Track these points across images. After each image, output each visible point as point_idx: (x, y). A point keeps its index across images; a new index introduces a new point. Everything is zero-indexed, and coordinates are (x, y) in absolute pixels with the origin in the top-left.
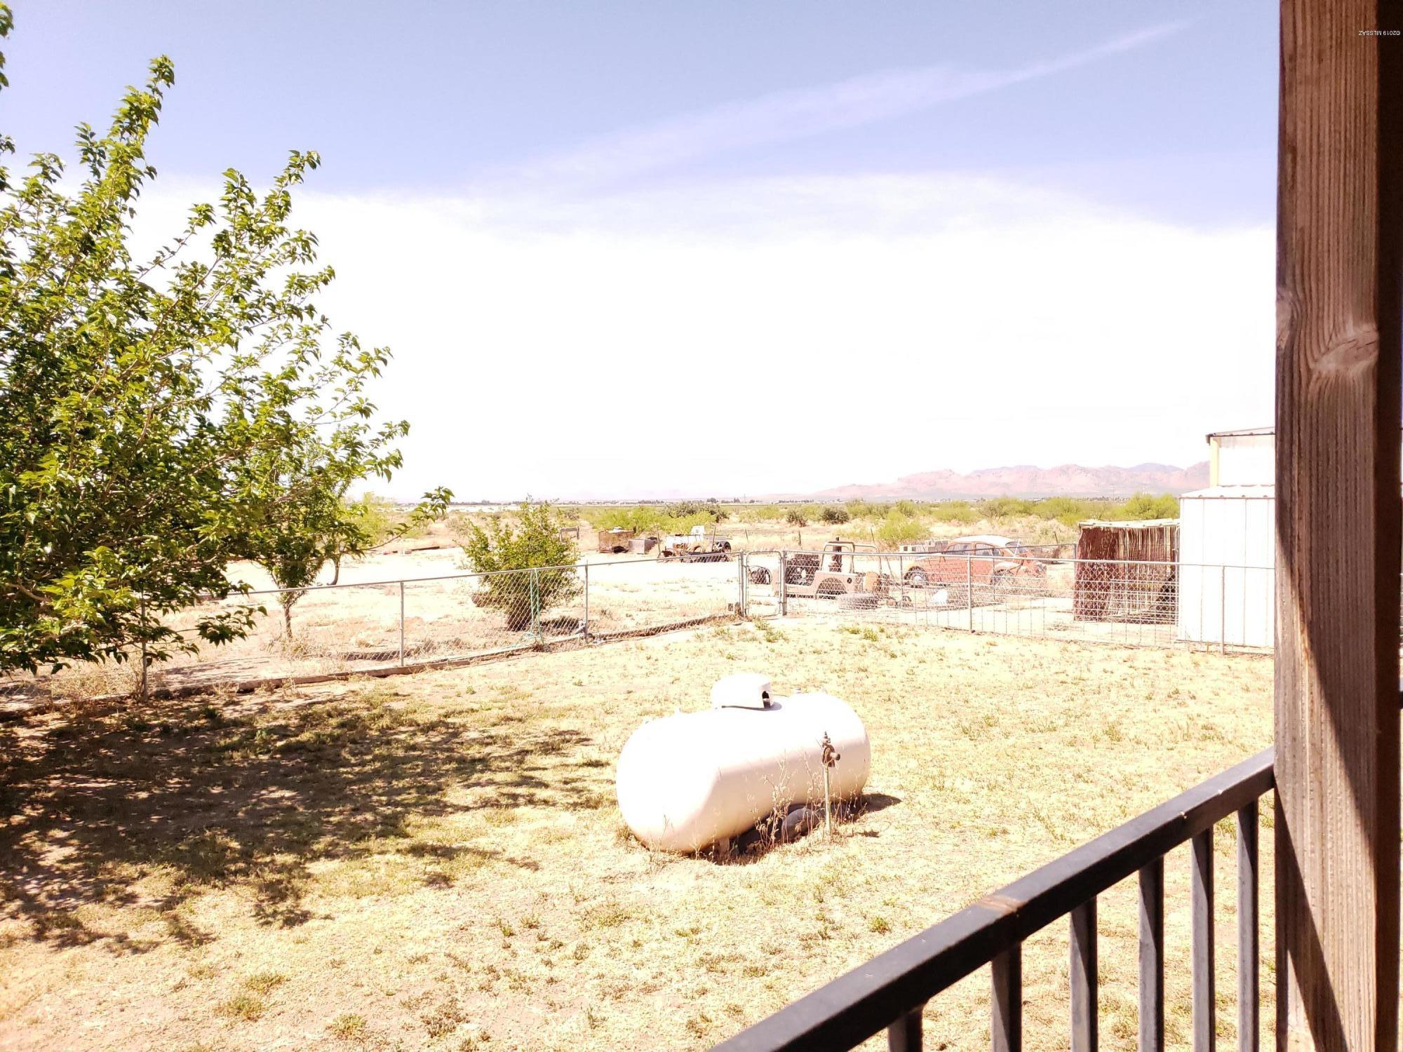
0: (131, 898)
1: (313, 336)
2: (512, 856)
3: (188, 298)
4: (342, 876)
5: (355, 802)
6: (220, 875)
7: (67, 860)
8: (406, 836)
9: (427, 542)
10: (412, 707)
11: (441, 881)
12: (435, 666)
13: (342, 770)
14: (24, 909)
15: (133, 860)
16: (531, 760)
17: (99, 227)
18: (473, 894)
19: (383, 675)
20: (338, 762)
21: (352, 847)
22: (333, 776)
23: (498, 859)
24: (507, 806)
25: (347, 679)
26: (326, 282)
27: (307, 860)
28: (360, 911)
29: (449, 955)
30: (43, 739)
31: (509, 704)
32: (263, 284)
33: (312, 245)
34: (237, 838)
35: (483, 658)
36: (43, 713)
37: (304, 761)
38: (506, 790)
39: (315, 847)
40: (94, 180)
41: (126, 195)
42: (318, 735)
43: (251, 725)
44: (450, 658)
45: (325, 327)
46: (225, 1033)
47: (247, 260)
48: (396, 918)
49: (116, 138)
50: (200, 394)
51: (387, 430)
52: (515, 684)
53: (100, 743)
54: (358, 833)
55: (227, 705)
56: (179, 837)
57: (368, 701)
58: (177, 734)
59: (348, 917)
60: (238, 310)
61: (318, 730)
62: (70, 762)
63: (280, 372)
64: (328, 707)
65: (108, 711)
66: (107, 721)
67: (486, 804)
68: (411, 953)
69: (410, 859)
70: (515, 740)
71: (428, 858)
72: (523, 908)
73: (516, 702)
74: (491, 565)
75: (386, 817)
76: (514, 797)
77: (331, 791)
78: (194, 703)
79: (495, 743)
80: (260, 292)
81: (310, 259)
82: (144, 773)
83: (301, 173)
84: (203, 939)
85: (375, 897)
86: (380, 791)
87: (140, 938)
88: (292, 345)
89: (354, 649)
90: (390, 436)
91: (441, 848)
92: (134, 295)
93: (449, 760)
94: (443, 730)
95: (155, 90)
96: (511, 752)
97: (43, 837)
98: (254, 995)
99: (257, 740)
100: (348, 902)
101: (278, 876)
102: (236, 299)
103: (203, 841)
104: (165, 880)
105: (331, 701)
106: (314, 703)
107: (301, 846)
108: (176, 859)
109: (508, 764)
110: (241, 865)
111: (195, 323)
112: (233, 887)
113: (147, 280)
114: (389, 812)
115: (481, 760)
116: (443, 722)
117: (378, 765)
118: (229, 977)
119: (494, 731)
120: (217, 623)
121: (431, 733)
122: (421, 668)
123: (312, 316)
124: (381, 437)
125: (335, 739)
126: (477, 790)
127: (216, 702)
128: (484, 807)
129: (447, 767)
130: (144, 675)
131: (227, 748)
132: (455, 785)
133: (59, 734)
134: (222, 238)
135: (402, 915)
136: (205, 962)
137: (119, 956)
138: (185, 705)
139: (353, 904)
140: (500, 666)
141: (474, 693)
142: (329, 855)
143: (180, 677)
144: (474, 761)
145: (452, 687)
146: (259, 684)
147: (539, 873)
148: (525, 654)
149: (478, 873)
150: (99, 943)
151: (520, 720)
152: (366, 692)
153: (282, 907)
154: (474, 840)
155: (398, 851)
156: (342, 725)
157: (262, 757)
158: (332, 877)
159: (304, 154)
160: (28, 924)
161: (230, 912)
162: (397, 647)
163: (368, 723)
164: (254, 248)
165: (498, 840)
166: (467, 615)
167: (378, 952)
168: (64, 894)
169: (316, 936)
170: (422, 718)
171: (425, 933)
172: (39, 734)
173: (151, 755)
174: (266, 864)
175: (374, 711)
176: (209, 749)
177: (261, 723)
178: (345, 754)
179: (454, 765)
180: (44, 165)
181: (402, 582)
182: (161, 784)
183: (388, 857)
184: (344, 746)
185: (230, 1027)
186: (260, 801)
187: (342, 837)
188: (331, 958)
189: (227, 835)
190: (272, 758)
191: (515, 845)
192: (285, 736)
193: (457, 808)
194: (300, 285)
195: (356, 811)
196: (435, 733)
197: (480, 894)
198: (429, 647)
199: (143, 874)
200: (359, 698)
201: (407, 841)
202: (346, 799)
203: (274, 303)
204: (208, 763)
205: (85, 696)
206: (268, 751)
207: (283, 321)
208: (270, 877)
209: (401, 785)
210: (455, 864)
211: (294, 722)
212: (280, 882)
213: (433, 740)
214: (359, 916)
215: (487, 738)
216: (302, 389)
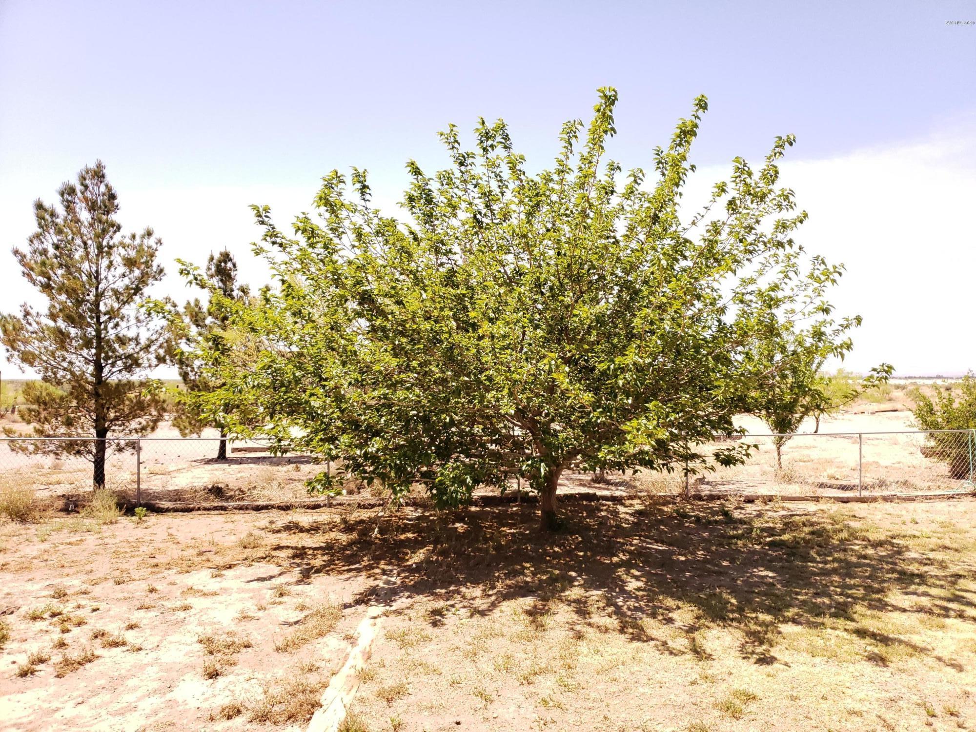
0: (670, 621)
1: (793, 260)
2: (940, 655)
3: (712, 244)
4: (803, 638)
5: (817, 588)
6: (723, 619)
7: (639, 589)
8: (853, 620)
9: (888, 406)
10: (864, 527)
11: (880, 660)
12: (886, 499)
13: (810, 564)
14: (615, 613)
15: (672, 596)
16: (963, 583)
17: (662, 207)
18: (904, 676)
19: (846, 501)
20: (807, 558)
21: (812, 619)
22: (803, 567)
23: (928, 655)
24: (939, 615)
25: (818, 501)
26: (801, 222)
27: (779, 621)
28: (814, 666)
29: (880, 717)
30: (631, 515)
31: (947, 536)
32: (759, 229)
33: (791, 198)
34: (735, 597)
35: (927, 498)
36: (632, 499)
37: (784, 554)
38: (939, 602)
39: (786, 614)
40: (662, 179)
41: (677, 185)
42: (795, 537)
43: (750, 524)
44: (898, 494)
45: (802, 253)
46: (718, 721)
47: (748, 214)
48: (841, 678)
49: (672, 152)
50: (720, 304)
51: (845, 323)
52: (954, 521)
53: (661, 522)
54: (818, 611)
55: (736, 508)
56: (701, 589)
57: (832, 518)
58: (704, 524)
59: (804, 668)
60: (742, 248)
61: (795, 534)
62: (643, 530)
63: (768, 287)
64: (803, 518)
65: (665, 504)
66: (665, 509)
67: (921, 609)
68: (849, 707)
69: (854, 637)
70: (951, 565)
71: (868, 640)
72: (947, 698)
73: (953, 536)
74: (936, 425)
75: (839, 603)
76: (946, 609)
77: (801, 578)
78: (716, 505)
79: (932, 564)
80: (756, 234)
81: (792, 207)
82: (683, 544)
83: (783, 151)
84: (709, 657)
85: (825, 658)
86: (836, 584)
87: (674, 646)
88: (780, 267)
89: (824, 480)
90: (847, 327)
91: (880, 635)
92: (681, 246)
93: (893, 571)
94: (889, 548)
95: (697, 117)
96: (946, 574)
97: (628, 573)
98: (737, 702)
99: (754, 535)
100: (806, 657)
101: (759, 628)
102: (741, 241)
103: (715, 595)
104: (690, 613)
105: (806, 515)
106: (794, 515)
107: (776, 610)
108: (698, 602)
109: (942, 583)
110: (736, 615)
111: (716, 260)
112: (730, 628)
113: (687, 235)
114: (842, 600)
115: (920, 576)
116: (890, 542)
117: (836, 565)
118: (724, 686)
119: (931, 555)
120: (726, 453)
121: (879, 548)
122: (874, 499)
123: (791, 246)
124: (840, 328)
125: (807, 542)
126: (914, 597)
127: (730, 507)
128: (919, 612)
129: (890, 576)
130: (687, 483)
131: (734, 537)
132: (895, 591)
133: (639, 513)
134: (732, 202)
135: (845, 677)
136: (709, 672)
137: (662, 654)
138: (710, 505)
139: (809, 660)
140: (941, 506)
141: (917, 523)
142: (795, 621)
143: (709, 487)
144: (913, 575)
145: (899, 516)
146: (758, 497)
147: (963, 675)
148: (964, 498)
149: (910, 661)
150: (652, 643)
151: (956, 550)
152: (831, 512)
153: (759, 649)
154: (908, 635)
155: (846, 630)
156: (812, 533)
157: (756, 546)
158: (796, 637)
159: (784, 138)
160: (616, 622)
161: (727, 644)
162: (857, 482)
163: (831, 534)
164: (754, 205)
165: (929, 640)
166: (916, 462)
167: (824, 698)
168: (636, 609)
169: (782, 675)
170: (873, 536)
171: (862, 695)
172: (630, 512)
173: (688, 534)
174: (752, 618)
175: (837, 526)
176: (723, 536)
177: (757, 524)
178: (813, 553)
179: (895, 575)
180: (635, 176)
181: (860, 435)
182: (693, 553)
183: (837, 632)
184: (813, 548)
185: (722, 718)
186: (752, 576)
187: (806, 611)
188: (790, 693)
189: (729, 594)
190: (762, 548)
191: (944, 648)
192: (772, 535)
193: (896, 608)
194: (783, 226)
195: (817, 595)
196: (882, 549)
197: (910, 678)
198: (882, 484)
199: (679, 608)
200: (826, 515)
201: (853, 624)
202: (809, 585)
203: (766, 240)
204: (721, 545)
205: (654, 492)
206: (760, 543)
207: (772, 252)
208: (753, 627)
209: (852, 582)
210: (890, 650)
211: (779, 526)
212: (759, 632)
213: (881, 554)
214: (812, 669)
215: (926, 559)
216: (785, 297)
